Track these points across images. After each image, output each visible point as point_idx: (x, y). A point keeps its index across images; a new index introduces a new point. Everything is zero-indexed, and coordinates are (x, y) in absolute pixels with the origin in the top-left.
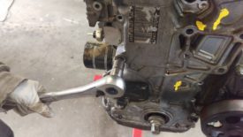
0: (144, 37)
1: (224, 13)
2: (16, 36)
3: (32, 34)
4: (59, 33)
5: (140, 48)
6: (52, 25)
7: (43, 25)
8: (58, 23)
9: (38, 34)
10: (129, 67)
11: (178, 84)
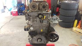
0: (34, 21)
1: (45, 17)
2: (2, 36)
3: (7, 35)
4: (16, 34)
5: (34, 23)
6: (13, 32)
7: (11, 33)
8: (15, 32)
9: (9, 35)
10: (33, 27)
11: (42, 30)
